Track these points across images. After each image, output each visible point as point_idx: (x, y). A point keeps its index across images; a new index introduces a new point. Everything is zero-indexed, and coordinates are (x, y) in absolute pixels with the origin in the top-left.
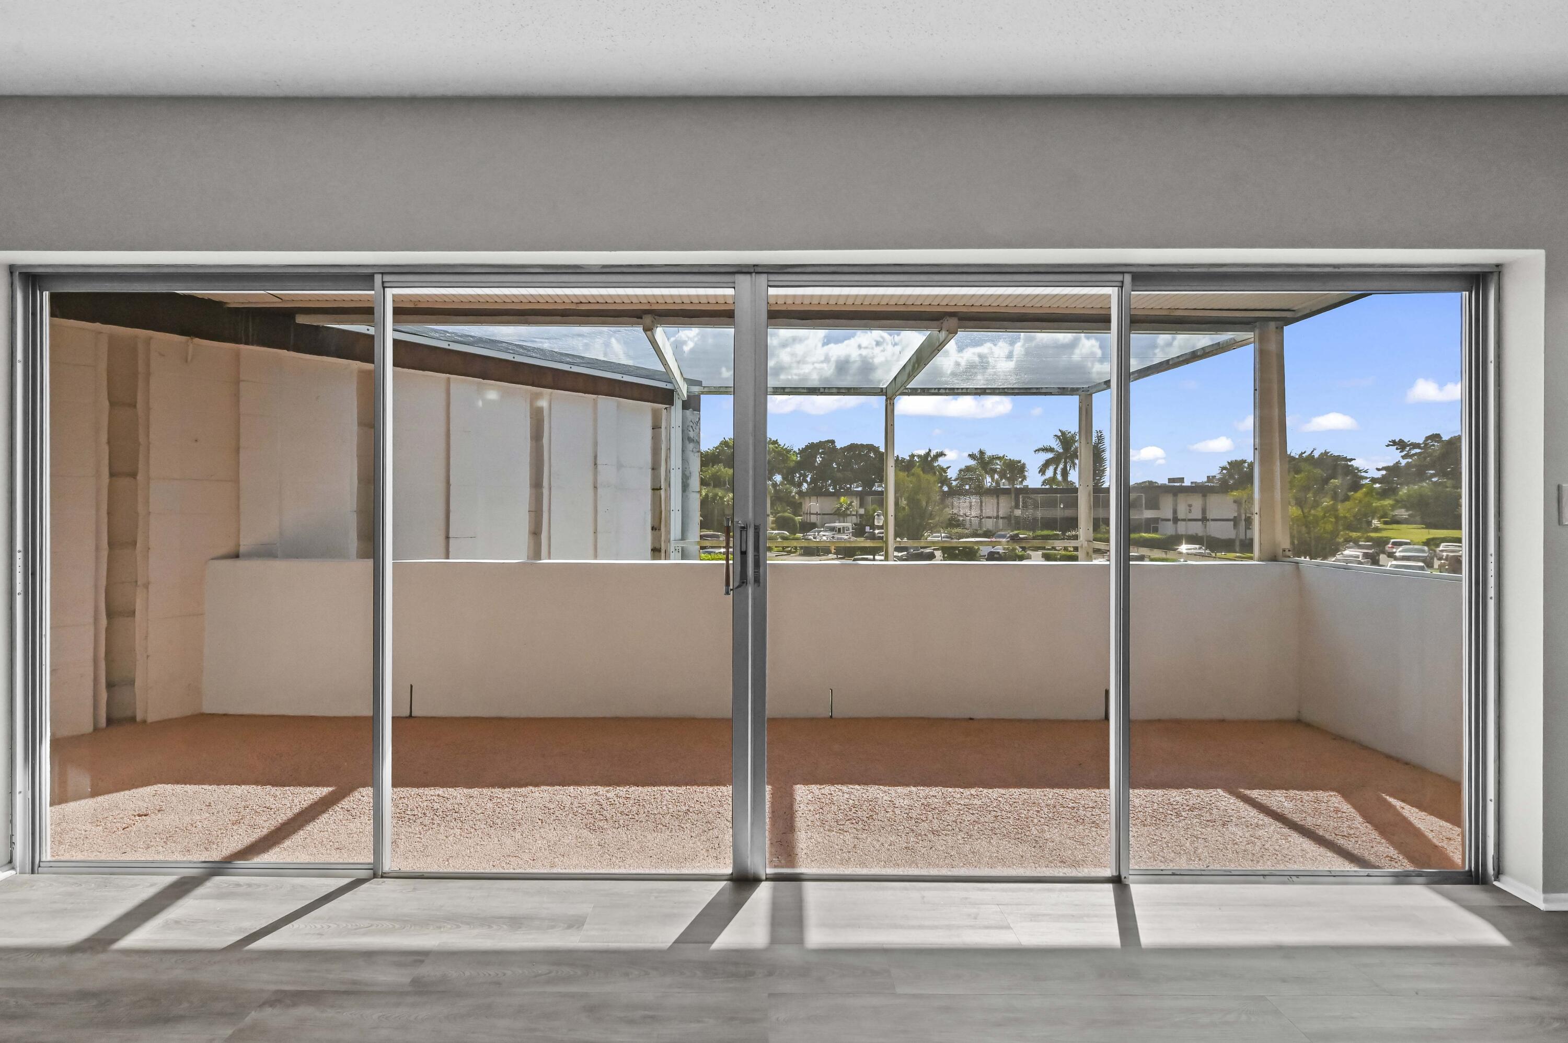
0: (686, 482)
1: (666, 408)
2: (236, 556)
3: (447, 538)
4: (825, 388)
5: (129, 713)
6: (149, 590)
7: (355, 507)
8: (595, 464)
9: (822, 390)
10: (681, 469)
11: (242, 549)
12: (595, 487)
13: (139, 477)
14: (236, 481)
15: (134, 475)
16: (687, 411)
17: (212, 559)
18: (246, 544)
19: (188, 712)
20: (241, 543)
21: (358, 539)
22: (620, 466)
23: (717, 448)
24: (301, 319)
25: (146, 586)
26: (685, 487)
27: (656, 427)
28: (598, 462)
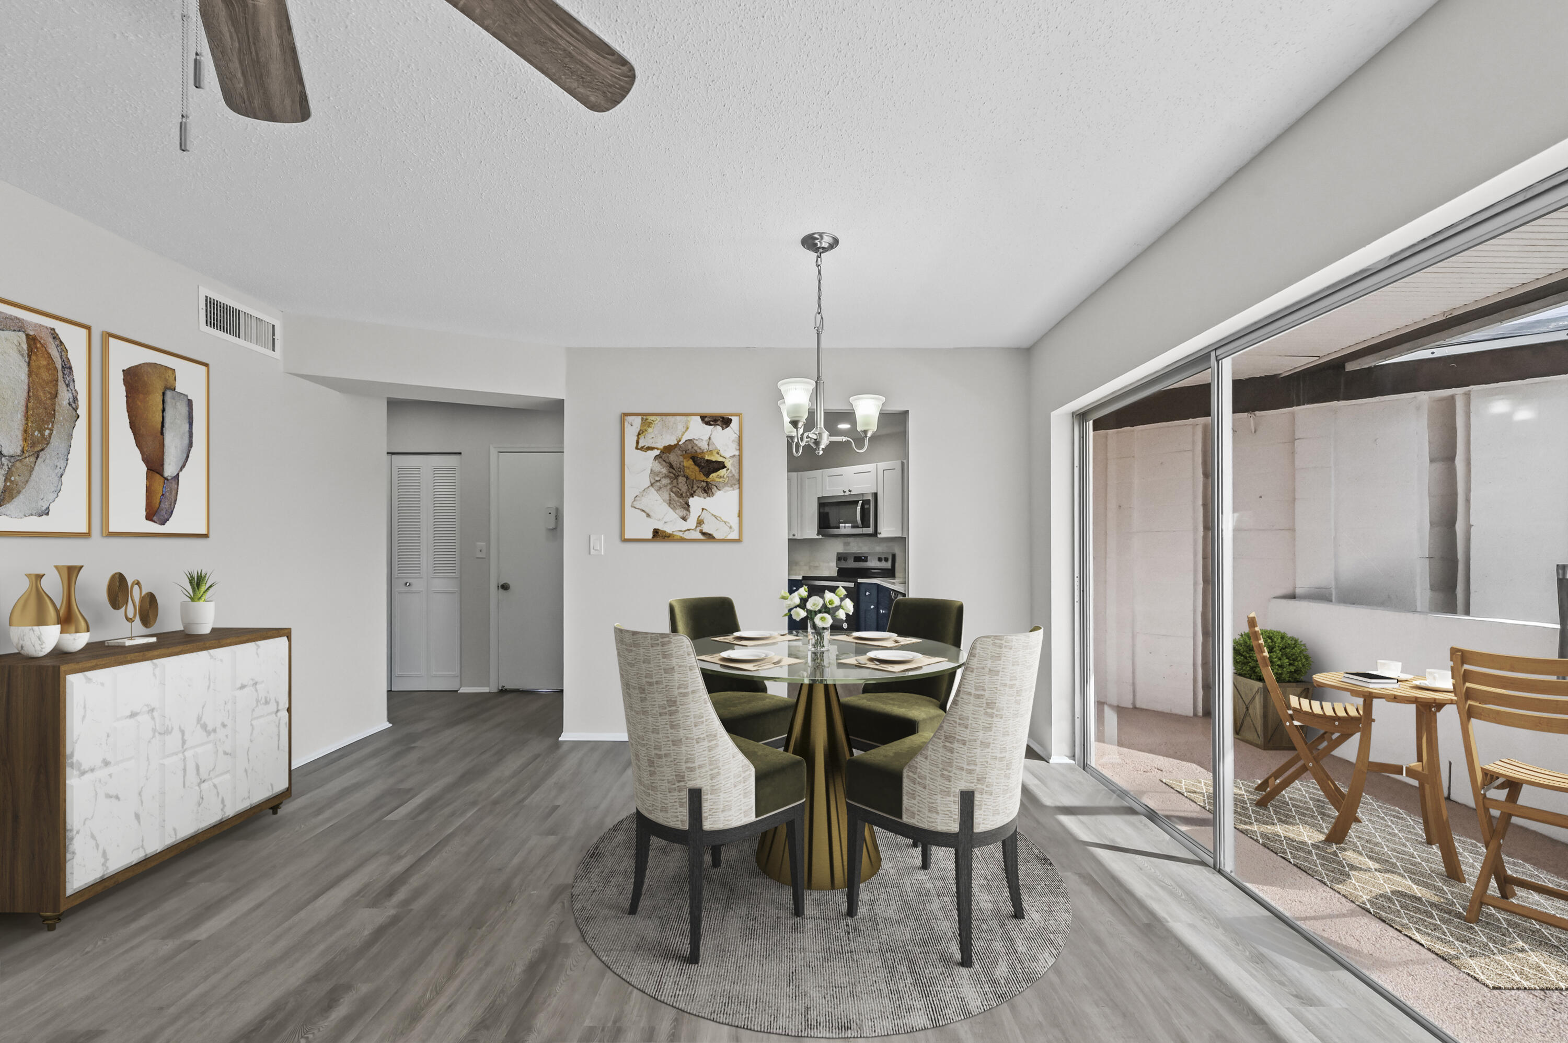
2: (1293, 597)
11: (1299, 591)
14: (1292, 530)
17: (1274, 598)
18: (1303, 585)
20: (1297, 586)
24: (1351, 367)
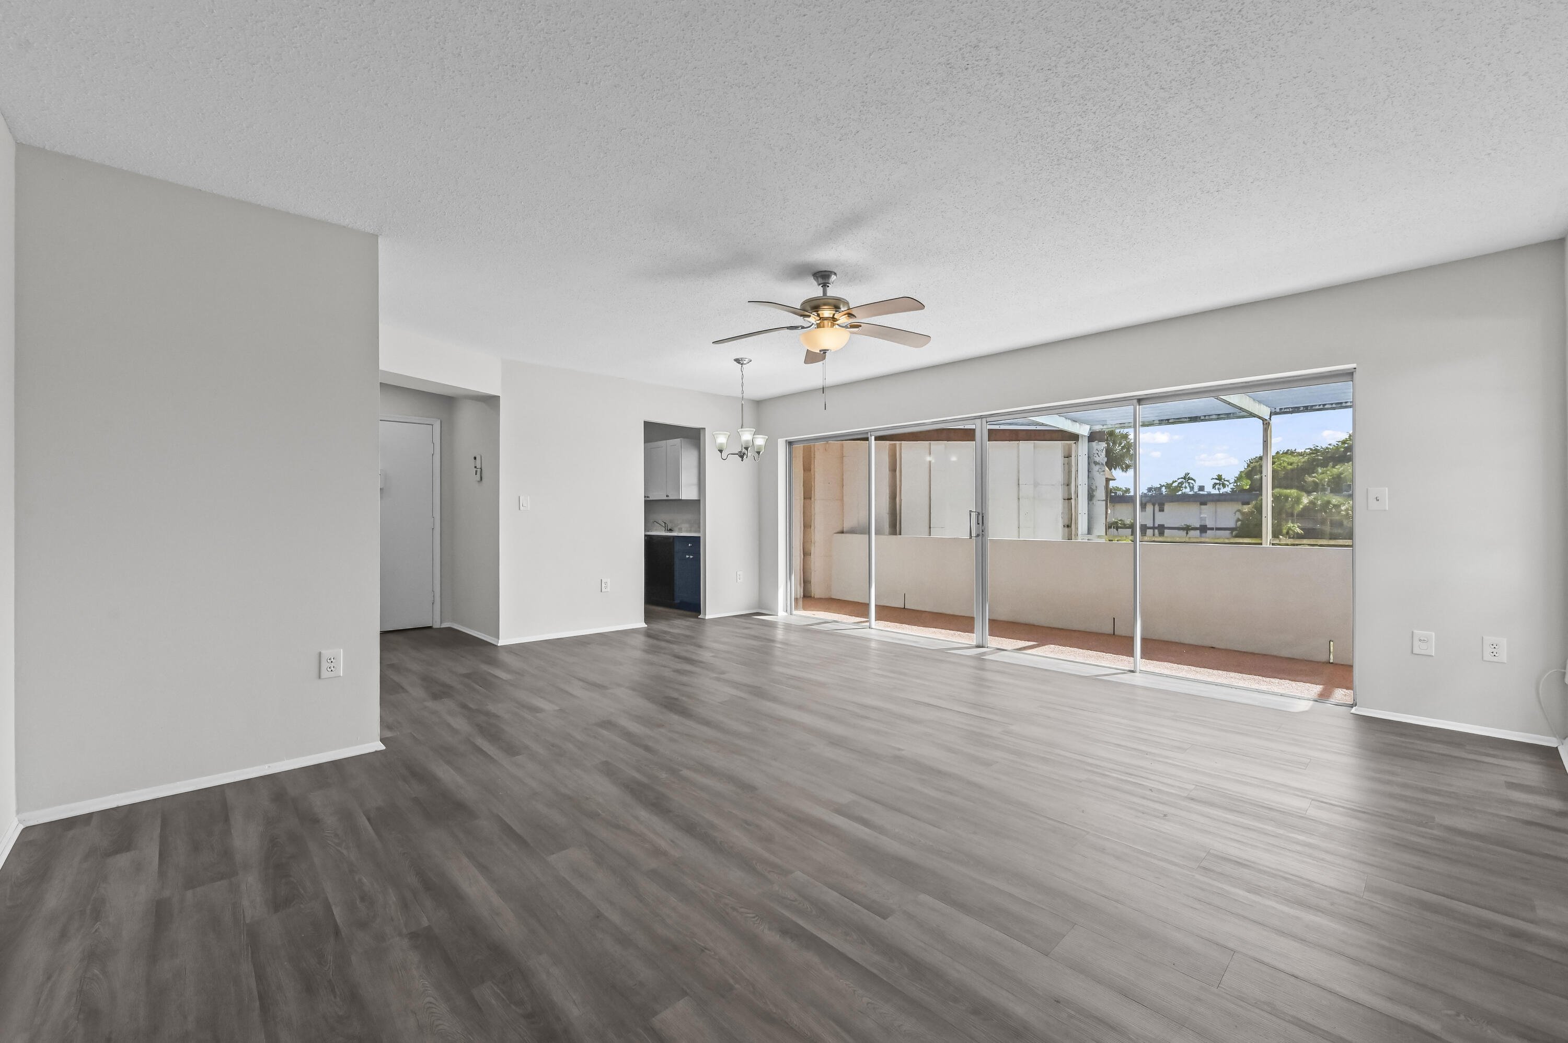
0: (1093, 493)
1: (1075, 443)
2: (842, 532)
3: (930, 528)
4: (1205, 416)
5: (809, 595)
6: (816, 545)
7: (888, 512)
8: (1019, 484)
9: (1202, 418)
10: (1087, 484)
11: (845, 530)
12: (1019, 499)
13: (812, 499)
14: (842, 500)
15: (811, 499)
16: (1094, 443)
17: (836, 533)
18: (847, 526)
19: (827, 597)
20: (845, 527)
21: (889, 527)
22: (1036, 485)
23: (1344, 442)
25: (814, 543)
26: (1091, 497)
27: (1068, 456)
28: (1020, 484)
